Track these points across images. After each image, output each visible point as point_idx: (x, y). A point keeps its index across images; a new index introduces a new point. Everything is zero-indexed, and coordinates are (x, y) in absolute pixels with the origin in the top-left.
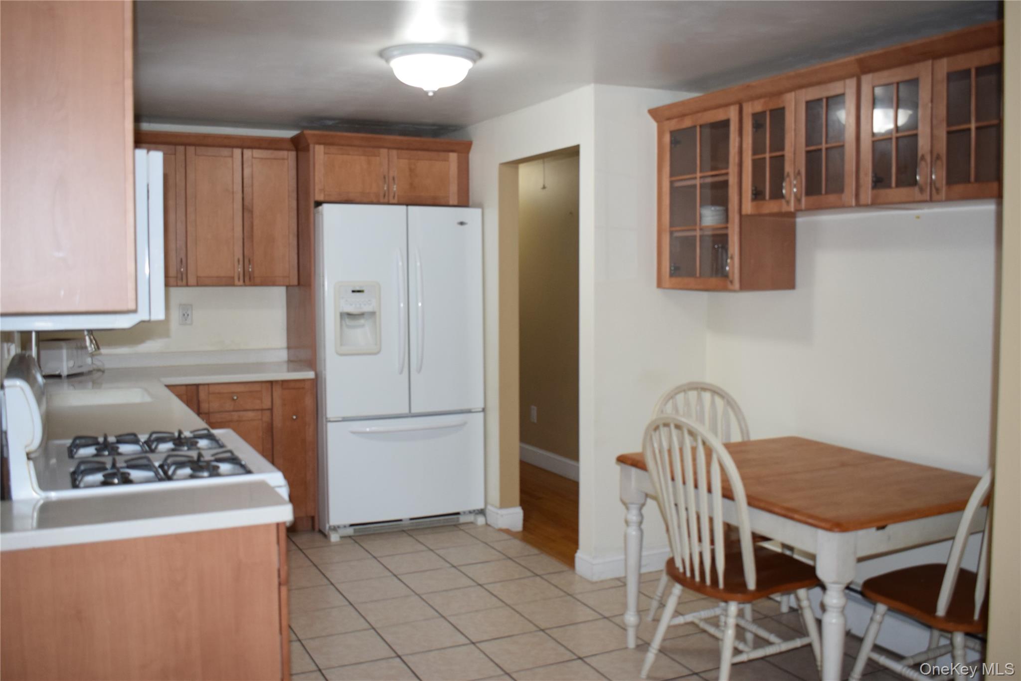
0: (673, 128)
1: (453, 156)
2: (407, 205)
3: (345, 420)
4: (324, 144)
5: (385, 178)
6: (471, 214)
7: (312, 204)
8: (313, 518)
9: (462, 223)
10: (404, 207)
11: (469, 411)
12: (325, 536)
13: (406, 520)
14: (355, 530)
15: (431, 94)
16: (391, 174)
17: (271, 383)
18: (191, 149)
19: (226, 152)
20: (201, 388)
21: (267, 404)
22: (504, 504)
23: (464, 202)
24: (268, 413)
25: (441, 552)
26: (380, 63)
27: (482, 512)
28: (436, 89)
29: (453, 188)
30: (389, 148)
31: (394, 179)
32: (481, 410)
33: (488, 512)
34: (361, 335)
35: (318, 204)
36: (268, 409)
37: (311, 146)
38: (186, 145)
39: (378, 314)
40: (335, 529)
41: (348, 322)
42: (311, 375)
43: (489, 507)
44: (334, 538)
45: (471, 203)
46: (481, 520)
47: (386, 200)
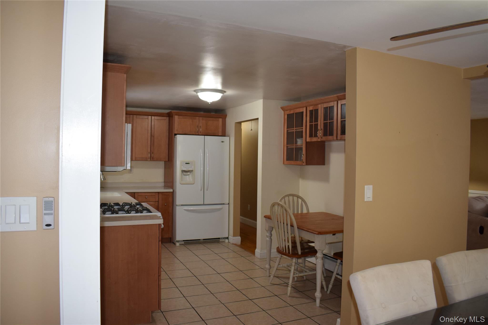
0: (288, 114)
1: (221, 120)
2: (204, 135)
3: (182, 205)
4: (178, 115)
5: (197, 126)
6: (226, 139)
7: (174, 134)
8: (171, 238)
9: (223, 142)
10: (204, 136)
11: (224, 204)
12: (175, 244)
13: (202, 240)
14: (184, 242)
17: (158, 192)
18: (135, 116)
19: (146, 117)
20: (135, 193)
21: (157, 200)
22: (234, 236)
23: (224, 134)
24: (157, 202)
25: (212, 249)
27: (227, 238)
28: (211, 102)
29: (220, 130)
30: (199, 117)
31: (201, 127)
32: (228, 204)
33: (229, 238)
34: (189, 178)
35: (176, 135)
36: (157, 201)
37: (174, 116)
38: (133, 115)
39: (194, 171)
40: (178, 241)
41: (184, 173)
42: (171, 190)
43: (230, 237)
44: (178, 244)
45: (226, 135)
46: (227, 241)
47: (198, 134)
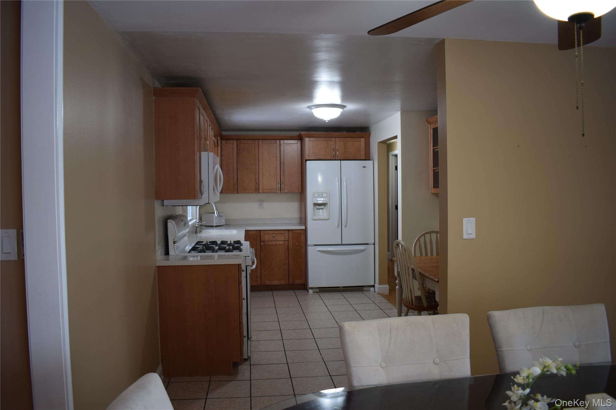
0: (434, 127)
1: (363, 140)
2: (341, 160)
3: (315, 245)
4: (309, 137)
5: (334, 149)
6: (369, 163)
7: (305, 161)
8: (304, 284)
9: (364, 167)
10: (340, 161)
11: (368, 244)
12: (308, 291)
13: (341, 287)
14: (319, 290)
15: (327, 121)
16: (336, 148)
17: (288, 230)
18: (260, 141)
19: (273, 141)
20: (261, 231)
21: (287, 239)
22: (380, 283)
23: (368, 157)
24: (287, 242)
25: (348, 300)
26: (309, 110)
27: (373, 286)
28: (329, 119)
29: (363, 153)
31: (337, 150)
32: (373, 244)
33: (375, 286)
34: (322, 213)
35: (306, 160)
36: (287, 241)
37: (304, 138)
38: (258, 140)
39: (328, 204)
40: (312, 288)
41: (317, 207)
42: (303, 228)
43: (376, 285)
44: (311, 291)
46: (372, 289)
47: (334, 158)
